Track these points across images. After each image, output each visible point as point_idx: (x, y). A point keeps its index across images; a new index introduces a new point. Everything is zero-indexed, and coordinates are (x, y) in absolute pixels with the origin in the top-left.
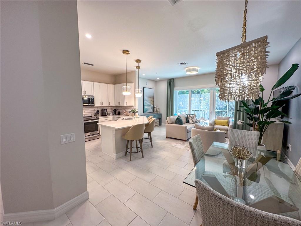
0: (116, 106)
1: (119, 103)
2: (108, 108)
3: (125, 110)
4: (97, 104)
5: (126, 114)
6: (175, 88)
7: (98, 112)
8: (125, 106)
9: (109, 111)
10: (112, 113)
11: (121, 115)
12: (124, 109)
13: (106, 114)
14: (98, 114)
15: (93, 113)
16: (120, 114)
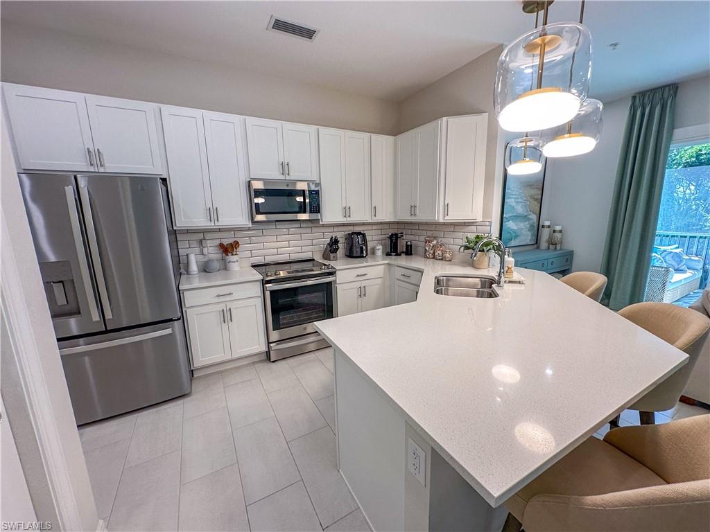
0: (398, 223)
1: (413, 207)
2: (370, 227)
3: (435, 238)
4: (331, 213)
5: (439, 252)
6: (677, 131)
7: (334, 244)
8: (441, 220)
9: (375, 240)
10: (384, 246)
11: (416, 254)
12: (429, 233)
13: (362, 252)
14: (335, 251)
15: (317, 248)
16: (411, 254)
